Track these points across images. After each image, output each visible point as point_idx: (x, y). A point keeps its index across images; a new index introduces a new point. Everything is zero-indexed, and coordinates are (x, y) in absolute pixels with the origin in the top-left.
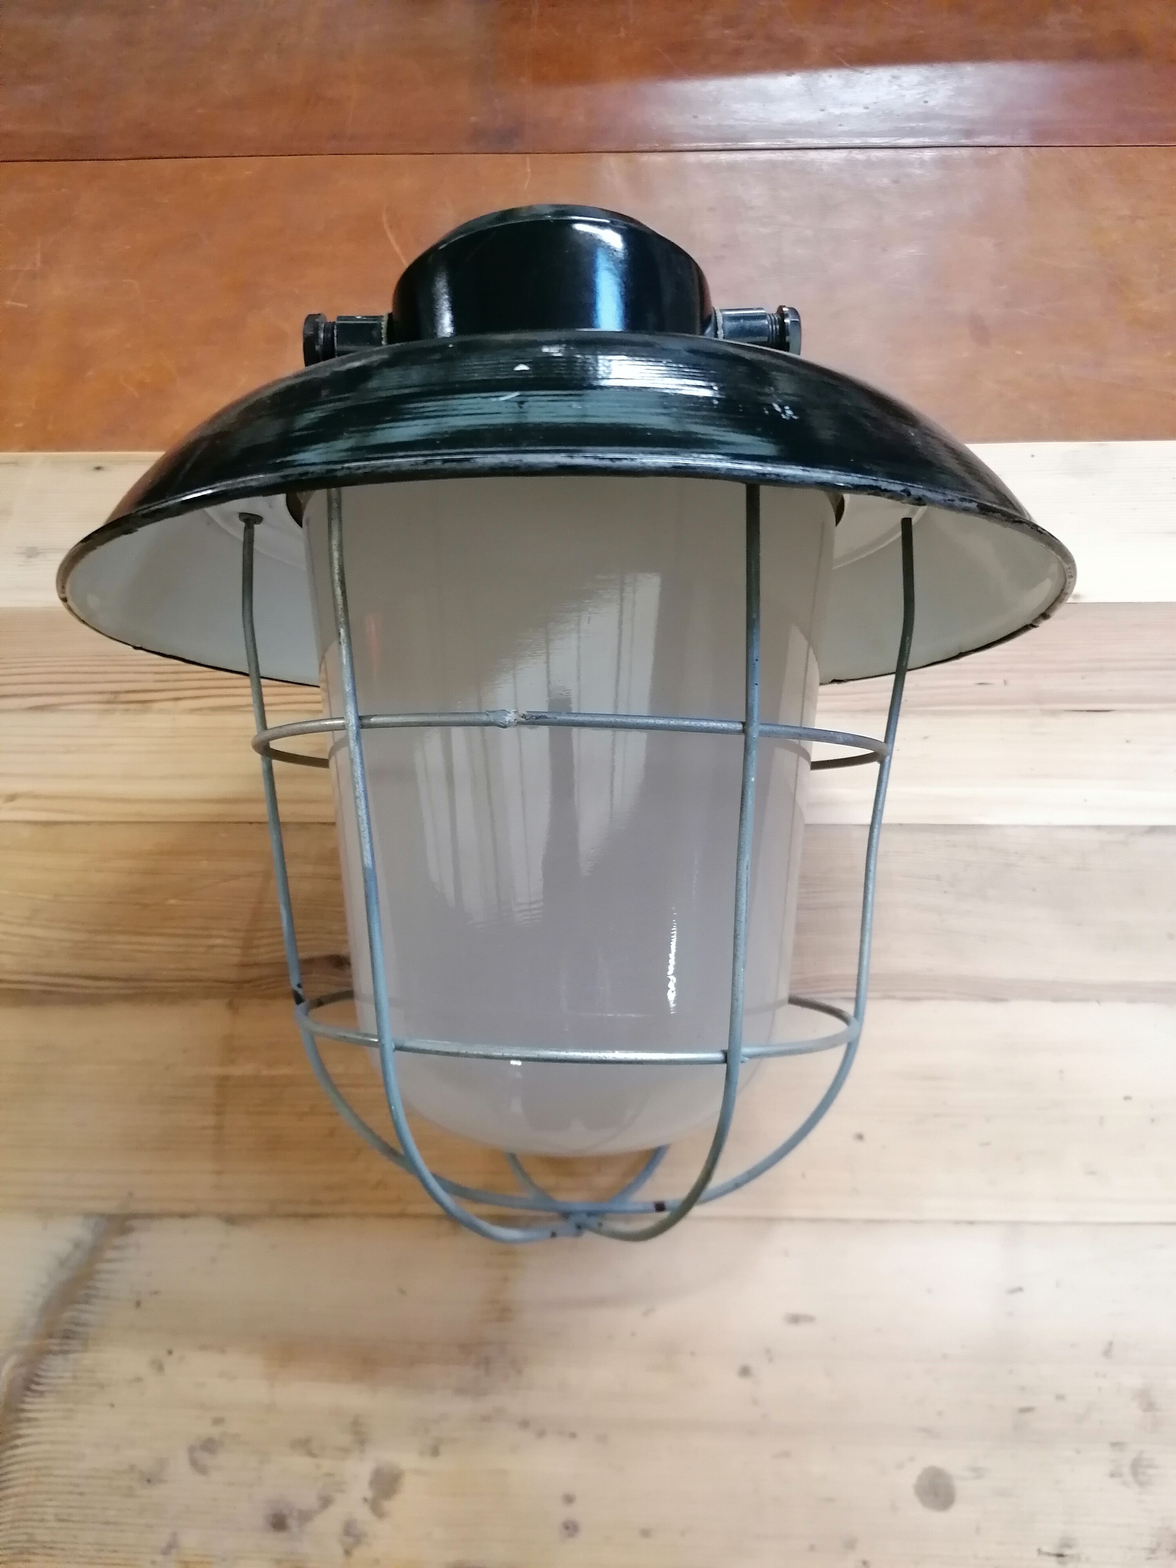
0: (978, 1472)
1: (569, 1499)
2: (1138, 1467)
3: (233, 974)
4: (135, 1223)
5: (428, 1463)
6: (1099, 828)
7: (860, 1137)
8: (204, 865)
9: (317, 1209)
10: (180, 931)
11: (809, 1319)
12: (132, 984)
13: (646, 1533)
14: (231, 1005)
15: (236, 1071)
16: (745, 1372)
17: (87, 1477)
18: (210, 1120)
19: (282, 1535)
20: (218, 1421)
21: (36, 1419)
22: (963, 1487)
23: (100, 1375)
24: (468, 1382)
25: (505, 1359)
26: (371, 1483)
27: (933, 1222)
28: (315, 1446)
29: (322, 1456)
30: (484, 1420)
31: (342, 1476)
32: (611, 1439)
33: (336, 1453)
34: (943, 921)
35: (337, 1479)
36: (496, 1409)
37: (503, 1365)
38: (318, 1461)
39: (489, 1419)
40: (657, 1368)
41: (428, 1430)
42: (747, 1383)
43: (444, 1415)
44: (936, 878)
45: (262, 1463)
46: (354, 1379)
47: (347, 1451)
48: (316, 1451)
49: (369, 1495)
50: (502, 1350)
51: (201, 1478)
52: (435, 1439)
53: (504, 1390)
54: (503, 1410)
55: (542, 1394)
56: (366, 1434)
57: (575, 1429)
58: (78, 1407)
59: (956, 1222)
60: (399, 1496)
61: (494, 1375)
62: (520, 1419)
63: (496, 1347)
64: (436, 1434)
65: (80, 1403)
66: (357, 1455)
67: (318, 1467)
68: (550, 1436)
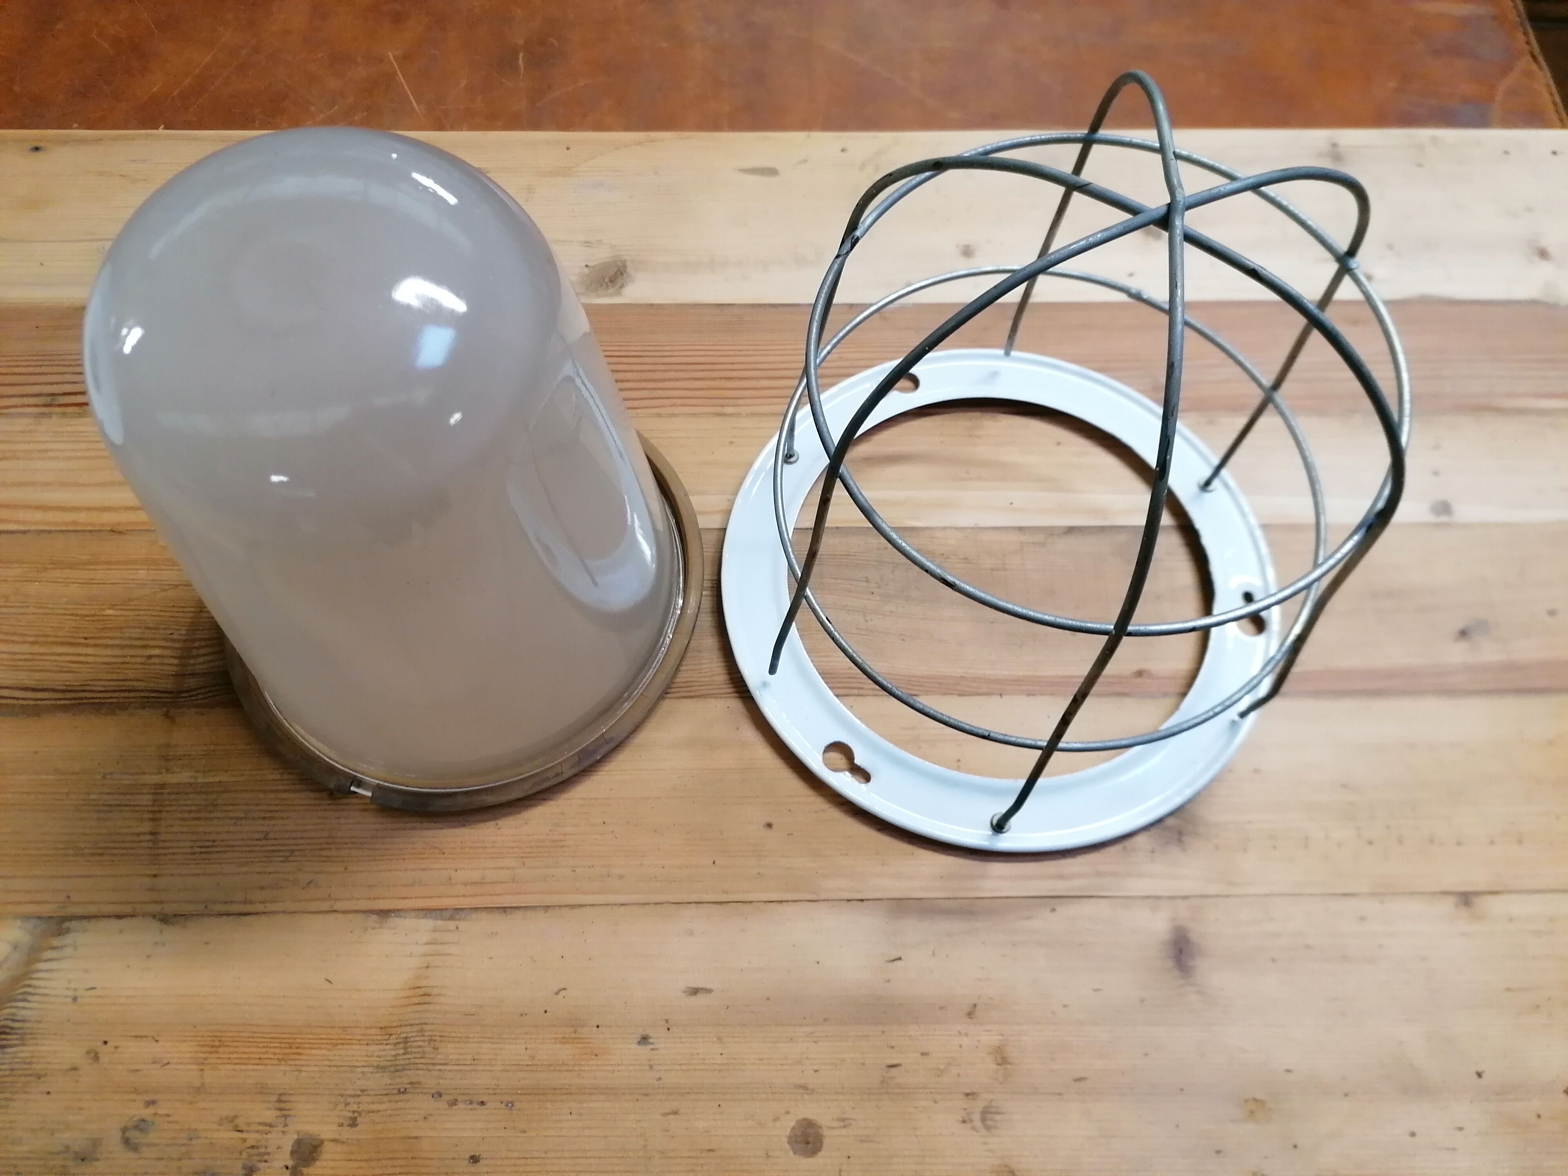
0: (845, 1122)
1: (475, 1159)
2: (986, 1114)
3: (168, 684)
4: (73, 924)
5: (347, 1133)
6: (1021, 529)
7: (769, 826)
8: (142, 574)
9: (248, 908)
10: (117, 642)
11: (708, 991)
12: (68, 695)
14: (167, 715)
15: (172, 779)
16: (644, 1040)
17: (23, 1159)
18: (147, 827)
20: (150, 1104)
22: (832, 1137)
23: (37, 1067)
24: (387, 1061)
25: (422, 1038)
26: (293, 1153)
27: (827, 900)
28: (240, 1122)
29: (248, 1132)
30: (400, 1092)
31: (266, 1147)
32: (517, 1105)
33: (261, 1128)
34: (867, 621)
35: (262, 1150)
36: (411, 1083)
37: (421, 1044)
38: (244, 1135)
39: (405, 1092)
40: (564, 1041)
41: (347, 1104)
42: (644, 1050)
43: (363, 1091)
44: (865, 580)
45: (191, 1139)
46: (280, 1061)
47: (271, 1126)
48: (243, 1127)
49: (290, 1163)
50: (421, 1030)
51: (133, 1155)
52: (354, 1112)
53: (420, 1066)
54: (419, 1083)
55: (456, 1068)
56: (289, 1110)
57: (484, 1099)
58: (16, 1096)
59: (848, 900)
60: (318, 1163)
61: (411, 1053)
62: (433, 1091)
63: (415, 1028)
64: (354, 1107)
65: (17, 1093)
66: (280, 1128)
67: (244, 1140)
68: (461, 1106)
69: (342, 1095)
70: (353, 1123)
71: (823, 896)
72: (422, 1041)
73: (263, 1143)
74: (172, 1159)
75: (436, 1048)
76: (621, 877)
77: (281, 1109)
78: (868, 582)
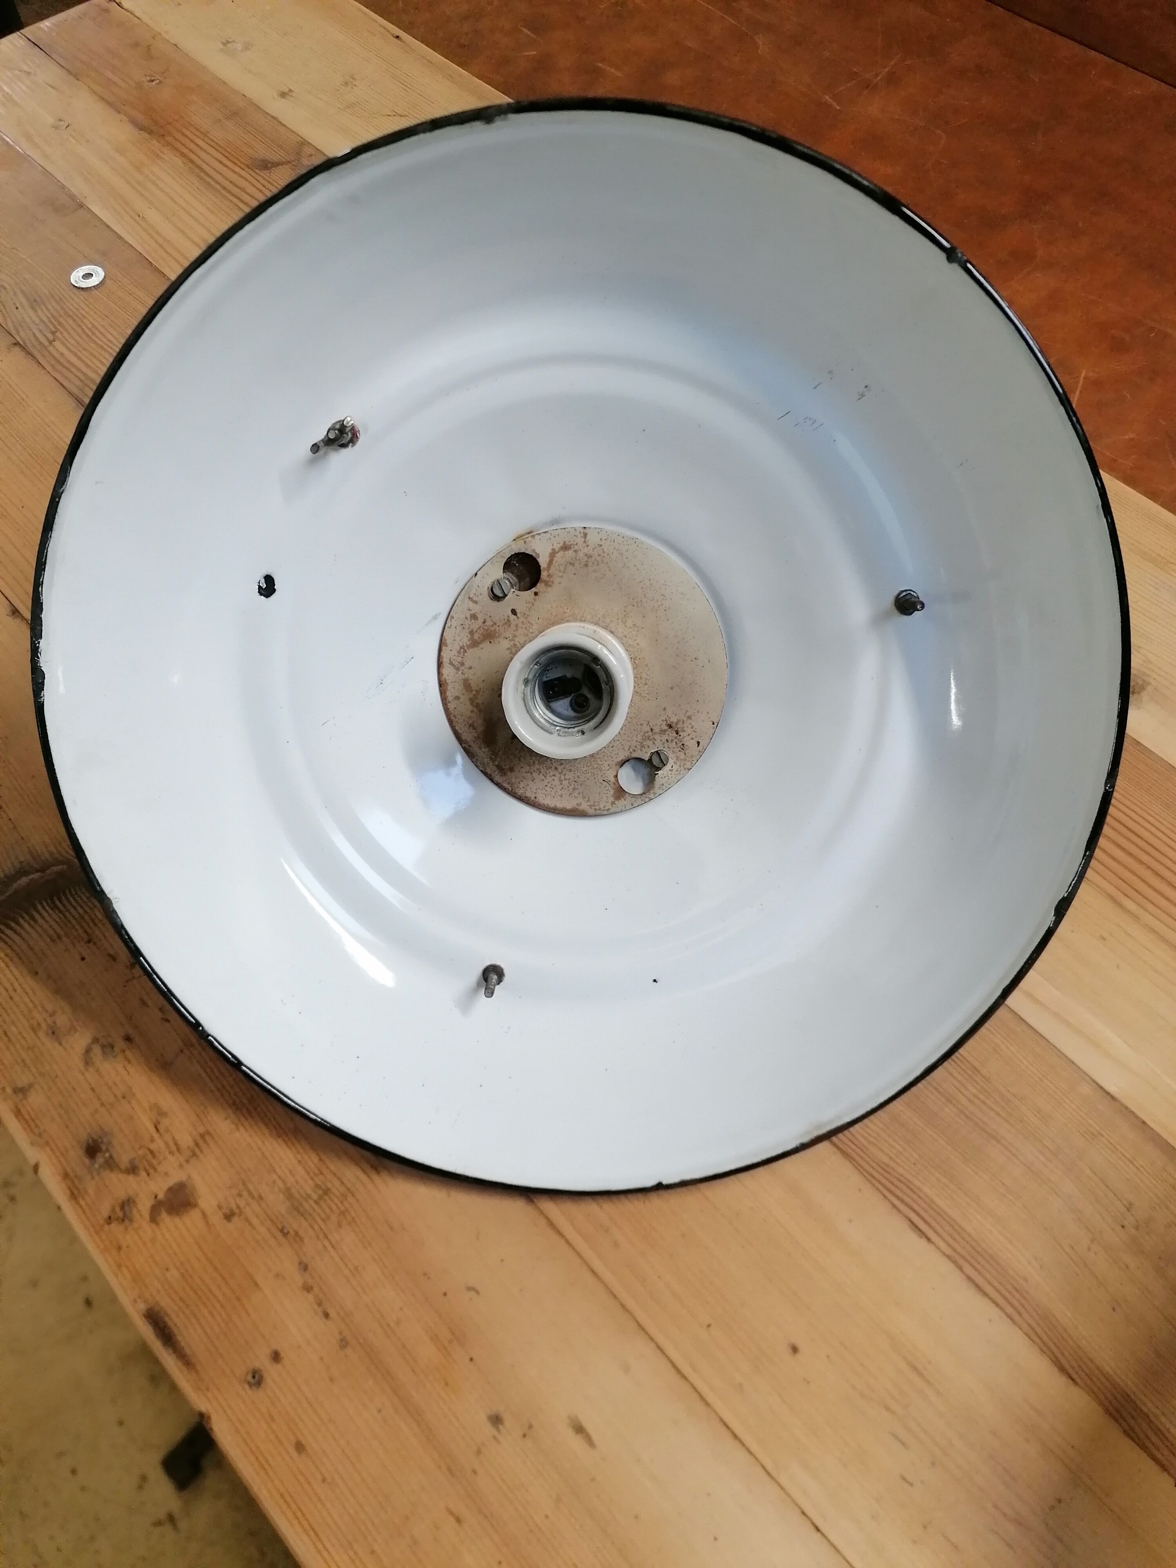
1: (276, 1357)
5: (216, 1219)
7: (795, 1349)
11: (590, 1442)
13: (300, 1447)
16: (496, 1420)
19: (87, 1161)
20: (128, 1039)
21: (36, 921)
23: (97, 932)
24: (299, 1192)
25: (340, 1204)
26: (170, 1190)
27: (782, 1488)
28: (165, 1122)
29: (161, 1135)
30: (282, 1231)
31: (159, 1163)
32: (349, 1351)
33: (171, 1143)
34: (1089, 1249)
35: (155, 1162)
36: (297, 1233)
37: (334, 1207)
38: (156, 1136)
39: (285, 1234)
40: (434, 1338)
41: (240, 1195)
42: (488, 1429)
43: (261, 1197)
44: (1127, 1205)
45: (124, 1097)
46: (233, 1105)
47: (178, 1149)
48: (162, 1128)
49: (161, 1196)
50: (344, 1196)
51: (81, 1065)
52: (238, 1207)
53: (316, 1227)
54: (301, 1239)
55: (337, 1259)
56: (201, 1151)
57: (332, 1313)
58: (64, 939)
59: (803, 1513)
60: (177, 1220)
61: (321, 1207)
62: (305, 1260)
63: (342, 1189)
64: (242, 1204)
65: (68, 937)
66: (182, 1159)
67: (152, 1140)
68: (310, 1297)
69: (244, 1184)
70: (228, 1217)
71: (783, 1480)
72: (337, 1205)
73: (161, 1158)
74: (99, 1099)
75: (340, 1225)
76: (616, 1245)
77: (197, 1144)
78: (1128, 1210)
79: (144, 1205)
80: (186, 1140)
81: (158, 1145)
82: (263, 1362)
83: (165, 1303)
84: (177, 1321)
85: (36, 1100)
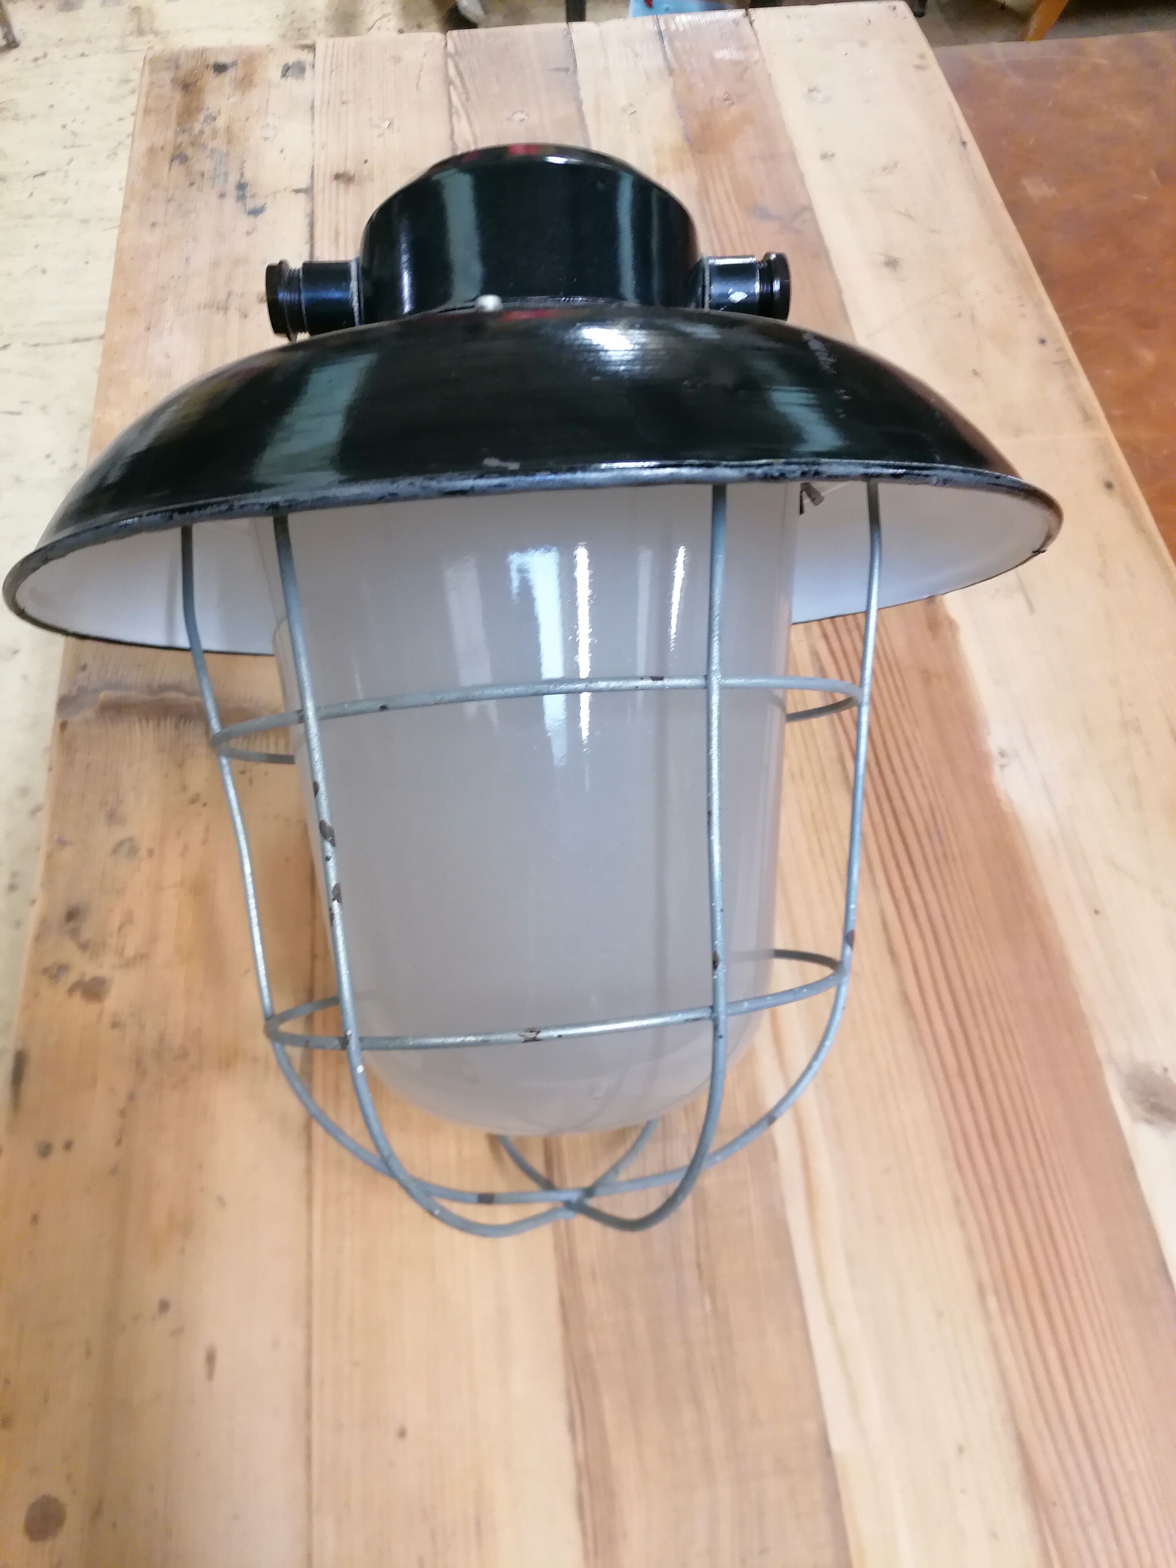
1: (68, 1146)
5: (106, 1021)
11: (211, 1376)
13: (35, 1219)
16: (164, 1306)
17: (116, 773)
19: (63, 920)
20: (151, 853)
22: (45, 1550)
24: (168, 1043)
25: (187, 1071)
26: (95, 978)
28: (127, 928)
29: (118, 936)
31: (103, 955)
32: (113, 1179)
33: (120, 946)
35: (101, 952)
36: (146, 1071)
37: (182, 1070)
38: (115, 934)
39: (138, 1067)
40: (172, 1215)
41: (133, 1015)
42: (154, 1309)
43: (144, 1025)
45: (117, 892)
47: (121, 954)
48: (123, 931)
49: (86, 978)
50: (194, 1068)
51: (109, 851)
52: (125, 1023)
53: (160, 1076)
54: (145, 1076)
55: (156, 1109)
56: (134, 966)
57: (123, 1144)
58: (166, 753)
60: (83, 1003)
61: (174, 1063)
62: (136, 1093)
63: (197, 1061)
64: (129, 1022)
66: (118, 962)
67: (111, 935)
68: (120, 1121)
69: (141, 1010)
70: (114, 1026)
73: (107, 952)
74: (102, 882)
75: (175, 1086)
77: (134, 959)
79: (71, 978)
80: (130, 951)
81: (112, 941)
82: (58, 1143)
83: (34, 1055)
84: (32, 1071)
85: (66, 855)
